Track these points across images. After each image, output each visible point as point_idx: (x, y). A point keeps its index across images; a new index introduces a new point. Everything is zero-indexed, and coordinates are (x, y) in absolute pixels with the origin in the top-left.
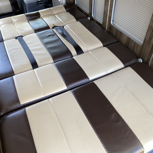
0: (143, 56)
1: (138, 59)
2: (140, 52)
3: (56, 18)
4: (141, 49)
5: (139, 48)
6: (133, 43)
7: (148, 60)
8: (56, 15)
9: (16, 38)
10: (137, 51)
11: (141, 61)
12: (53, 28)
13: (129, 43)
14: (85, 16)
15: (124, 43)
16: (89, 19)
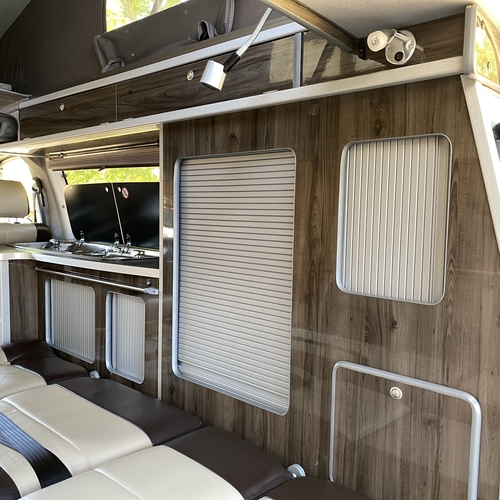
0: (304, 456)
1: (290, 468)
2: (290, 442)
4: (290, 430)
5: (282, 429)
6: (258, 416)
7: (324, 466)
10: (278, 442)
11: (302, 473)
13: (244, 422)
14: (82, 369)
15: (228, 426)
16: (97, 376)
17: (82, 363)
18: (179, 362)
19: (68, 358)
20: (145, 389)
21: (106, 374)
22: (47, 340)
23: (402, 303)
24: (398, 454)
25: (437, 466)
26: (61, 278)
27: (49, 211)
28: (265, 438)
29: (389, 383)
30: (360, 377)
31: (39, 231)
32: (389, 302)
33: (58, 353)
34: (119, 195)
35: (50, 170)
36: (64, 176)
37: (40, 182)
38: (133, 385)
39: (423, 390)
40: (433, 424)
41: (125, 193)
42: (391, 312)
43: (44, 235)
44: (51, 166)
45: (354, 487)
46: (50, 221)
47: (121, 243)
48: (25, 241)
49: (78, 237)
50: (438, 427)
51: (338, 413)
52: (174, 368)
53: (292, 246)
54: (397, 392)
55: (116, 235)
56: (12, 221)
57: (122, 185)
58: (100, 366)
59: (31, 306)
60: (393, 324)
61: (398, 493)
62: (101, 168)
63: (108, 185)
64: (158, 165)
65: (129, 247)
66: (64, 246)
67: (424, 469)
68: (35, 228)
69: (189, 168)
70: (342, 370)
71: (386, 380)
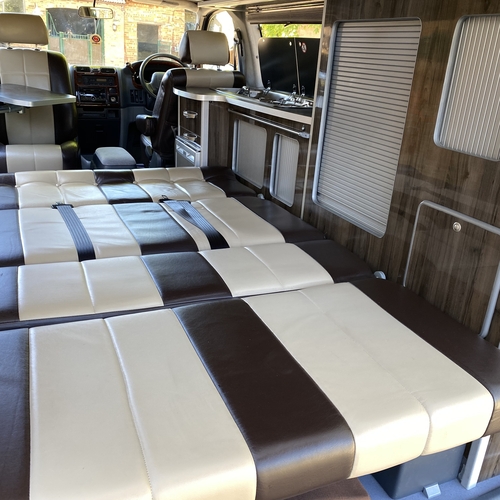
1: (376, 273)
3: (175, 187)
6: (364, 237)
8: (177, 185)
9: (55, 207)
11: (383, 277)
12: (161, 201)
14: (253, 192)
15: (343, 243)
16: (262, 197)
17: (255, 188)
18: (318, 194)
19: (245, 183)
20: (293, 210)
21: (268, 197)
22: (233, 168)
23: (476, 158)
24: (450, 272)
25: (473, 282)
26: (247, 120)
27: (246, 61)
28: (367, 253)
29: (454, 219)
30: (435, 213)
31: (236, 78)
32: (467, 156)
33: (239, 179)
34: (300, 49)
35: (248, 23)
36: (260, 29)
37: (239, 34)
38: (285, 207)
39: (475, 226)
40: (477, 252)
41: (304, 48)
42: (467, 165)
43: (239, 82)
44: (250, 19)
45: (418, 292)
46: (246, 69)
47: (297, 93)
48: (224, 86)
49: (266, 86)
50: (480, 254)
51: (416, 239)
52: (314, 196)
53: (407, 104)
54: (458, 226)
55: (294, 86)
56: (215, 68)
57: (303, 40)
58: (265, 191)
59: (223, 140)
60: (466, 175)
61: (445, 298)
62: (287, 23)
63: (291, 39)
64: (320, 23)
65: (303, 98)
66: (254, 93)
67: (464, 284)
68: (233, 75)
69: (344, 30)
70: (424, 206)
71: (452, 217)
